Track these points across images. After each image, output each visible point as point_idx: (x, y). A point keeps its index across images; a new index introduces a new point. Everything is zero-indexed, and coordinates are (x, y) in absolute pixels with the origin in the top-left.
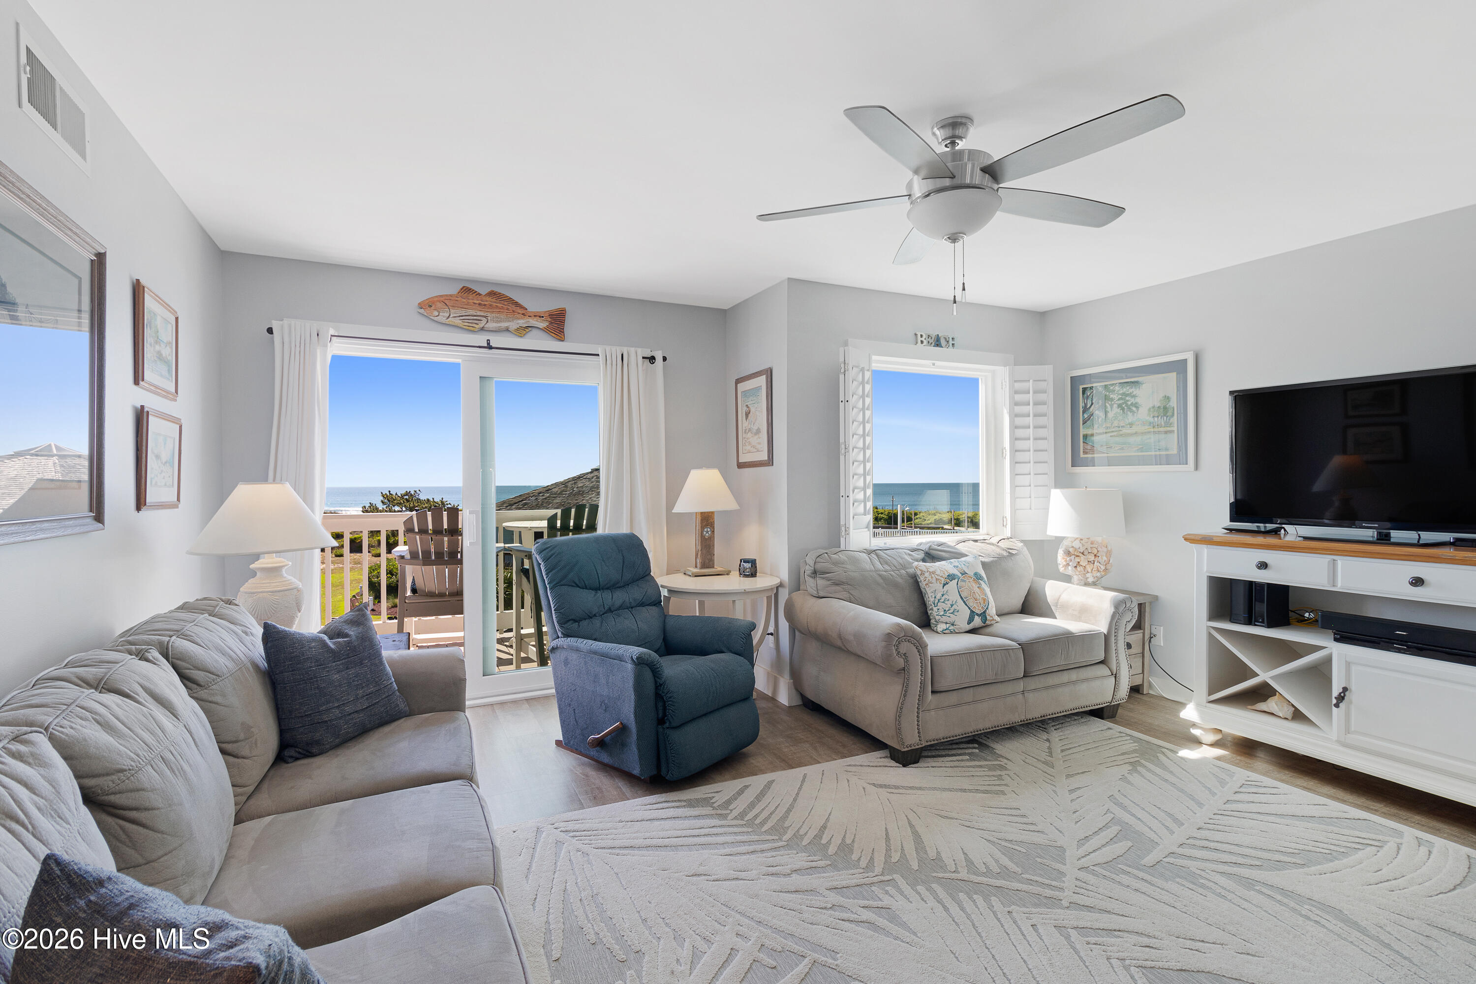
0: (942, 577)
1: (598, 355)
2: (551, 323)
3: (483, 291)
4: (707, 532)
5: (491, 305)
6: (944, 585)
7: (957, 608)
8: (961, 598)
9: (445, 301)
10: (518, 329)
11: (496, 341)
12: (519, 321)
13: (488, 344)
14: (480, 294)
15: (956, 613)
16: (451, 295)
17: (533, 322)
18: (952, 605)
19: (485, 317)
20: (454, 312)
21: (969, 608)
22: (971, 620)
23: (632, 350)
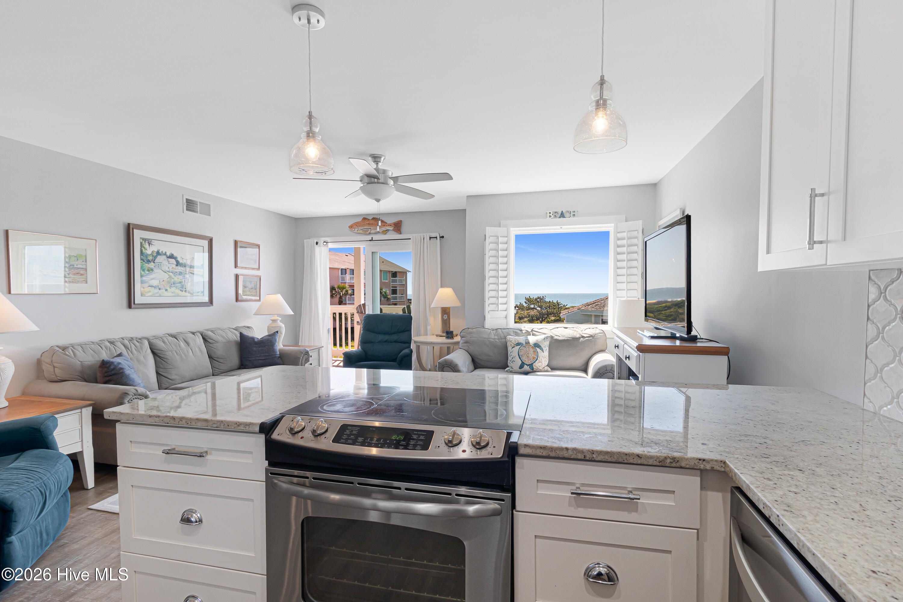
0: (513, 344)
1: (410, 239)
2: (395, 227)
3: (370, 218)
4: (445, 317)
5: (372, 223)
6: (513, 348)
7: (514, 360)
8: (519, 355)
9: (357, 224)
10: (383, 232)
11: (375, 237)
12: (382, 228)
13: (372, 239)
14: (369, 220)
15: (513, 362)
16: (359, 222)
17: (388, 228)
18: (512, 358)
19: (370, 228)
20: (360, 228)
21: (521, 361)
22: (521, 367)
23: (425, 235)
